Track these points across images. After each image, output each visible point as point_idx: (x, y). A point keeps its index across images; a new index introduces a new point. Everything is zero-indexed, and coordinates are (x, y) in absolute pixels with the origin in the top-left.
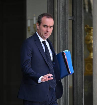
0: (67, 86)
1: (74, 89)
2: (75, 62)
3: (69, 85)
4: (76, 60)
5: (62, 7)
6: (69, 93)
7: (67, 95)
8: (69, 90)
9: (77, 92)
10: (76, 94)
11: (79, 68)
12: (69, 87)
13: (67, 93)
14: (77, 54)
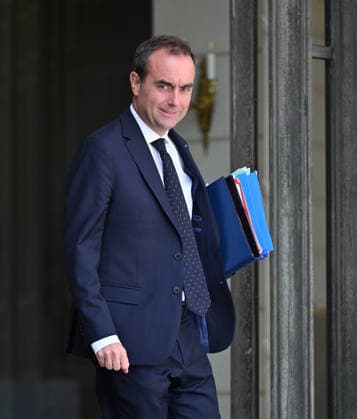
0: (305, 308)
1: (334, 317)
2: (335, 218)
3: (312, 306)
4: (338, 209)
5: (289, 10)
6: (312, 335)
7: (305, 341)
8: (312, 322)
9: (344, 330)
10: (339, 338)
11: (350, 240)
12: (312, 310)
13: (305, 334)
14: (343, 187)
